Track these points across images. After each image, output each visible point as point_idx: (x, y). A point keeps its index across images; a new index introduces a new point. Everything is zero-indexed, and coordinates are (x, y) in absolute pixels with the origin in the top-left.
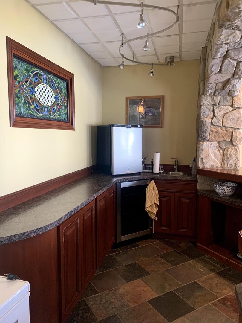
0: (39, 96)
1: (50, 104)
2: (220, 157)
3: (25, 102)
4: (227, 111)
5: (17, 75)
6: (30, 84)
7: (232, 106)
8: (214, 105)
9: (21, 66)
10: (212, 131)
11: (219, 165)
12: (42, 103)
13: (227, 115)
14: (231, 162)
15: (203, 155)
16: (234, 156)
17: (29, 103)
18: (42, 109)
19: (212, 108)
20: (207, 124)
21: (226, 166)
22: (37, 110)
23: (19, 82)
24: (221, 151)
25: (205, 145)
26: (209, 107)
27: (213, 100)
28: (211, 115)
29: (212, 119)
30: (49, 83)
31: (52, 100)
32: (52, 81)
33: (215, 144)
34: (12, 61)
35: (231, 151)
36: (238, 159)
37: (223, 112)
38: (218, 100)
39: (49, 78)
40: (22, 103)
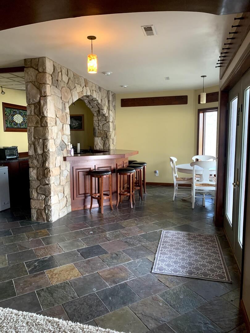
0: (15, 120)
1: (20, 122)
2: (103, 144)
3: (9, 123)
4: (104, 123)
5: (6, 114)
6: (12, 115)
7: (106, 121)
8: (99, 120)
9: (8, 110)
10: (98, 132)
11: (102, 148)
12: (17, 122)
13: (104, 125)
14: (107, 146)
15: (95, 143)
16: (108, 143)
17: (11, 123)
18: (17, 124)
19: (98, 121)
20: (96, 129)
21: (105, 148)
22: (14, 125)
23: (7, 116)
24: (103, 141)
25: (96, 139)
26: (96, 121)
27: (98, 118)
28: (98, 125)
29: (98, 127)
30: (20, 113)
31: (22, 120)
32: (21, 113)
33: (100, 138)
34: (4, 109)
35: (107, 141)
36: (109, 145)
37: (102, 124)
38: (100, 118)
39: (20, 112)
40: (8, 123)
